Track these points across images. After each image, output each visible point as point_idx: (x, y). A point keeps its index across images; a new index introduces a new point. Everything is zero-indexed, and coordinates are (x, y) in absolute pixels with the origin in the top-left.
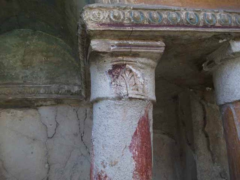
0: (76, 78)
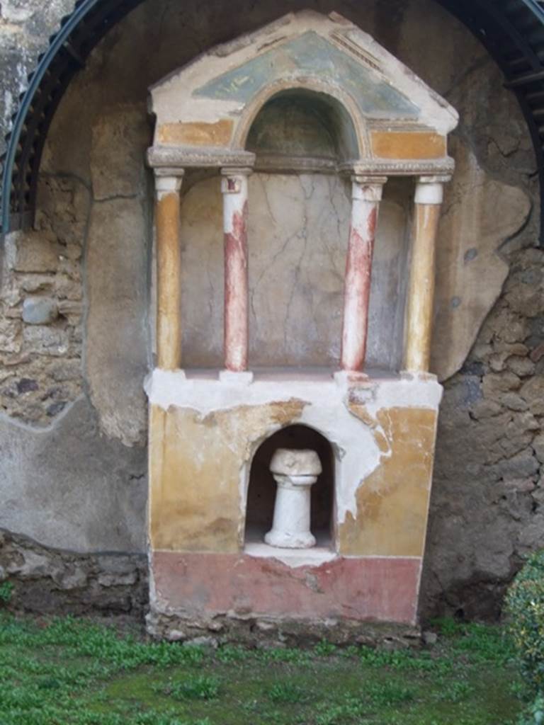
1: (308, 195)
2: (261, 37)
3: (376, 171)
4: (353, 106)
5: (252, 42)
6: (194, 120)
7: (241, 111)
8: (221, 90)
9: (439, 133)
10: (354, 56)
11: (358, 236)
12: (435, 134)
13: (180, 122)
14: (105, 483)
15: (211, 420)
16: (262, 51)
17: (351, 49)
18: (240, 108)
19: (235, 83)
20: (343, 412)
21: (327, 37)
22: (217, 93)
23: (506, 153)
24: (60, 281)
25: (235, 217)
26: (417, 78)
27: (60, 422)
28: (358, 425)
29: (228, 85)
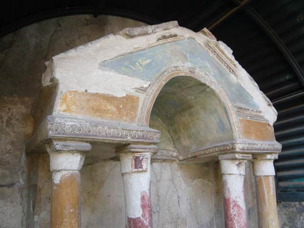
0: (170, 145)
1: (158, 180)
2: (160, 31)
5: (154, 32)
6: (101, 91)
7: (147, 88)
8: (127, 67)
9: (270, 123)
10: (219, 62)
13: (86, 91)
16: (161, 42)
17: (218, 56)
18: (146, 86)
19: (139, 63)
21: (202, 44)
25: (143, 198)
29: (134, 64)
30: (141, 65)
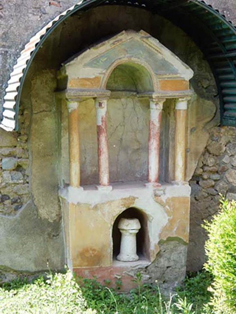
1: (124, 107)
2: (112, 41)
3: (161, 97)
4: (151, 69)
5: (108, 43)
6: (84, 77)
7: (104, 73)
8: (95, 64)
9: (186, 79)
10: (151, 48)
11: (154, 124)
12: (184, 80)
13: (78, 78)
14: (42, 239)
15: (96, 208)
17: (149, 45)
18: (104, 71)
20: (152, 200)
21: (139, 40)
22: (94, 65)
23: (205, 87)
24: (18, 151)
25: (102, 118)
26: (177, 57)
27: (21, 213)
28: (157, 205)
29: (98, 62)
30: (102, 61)
